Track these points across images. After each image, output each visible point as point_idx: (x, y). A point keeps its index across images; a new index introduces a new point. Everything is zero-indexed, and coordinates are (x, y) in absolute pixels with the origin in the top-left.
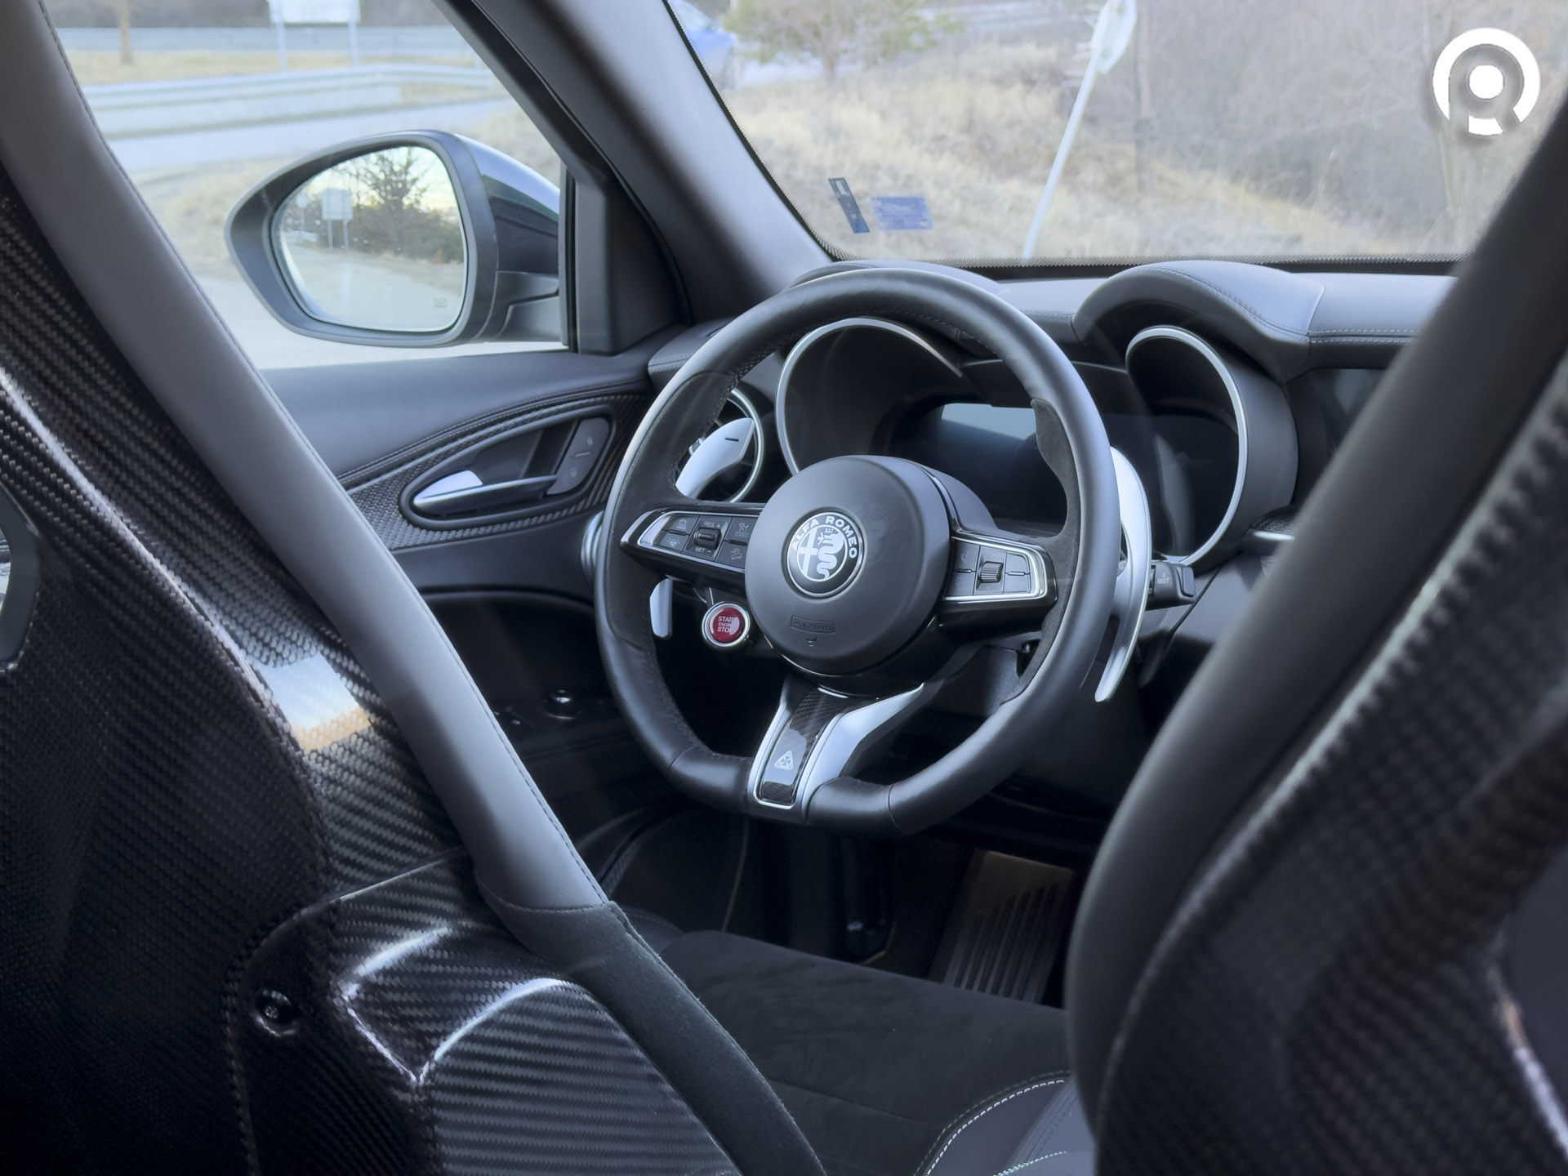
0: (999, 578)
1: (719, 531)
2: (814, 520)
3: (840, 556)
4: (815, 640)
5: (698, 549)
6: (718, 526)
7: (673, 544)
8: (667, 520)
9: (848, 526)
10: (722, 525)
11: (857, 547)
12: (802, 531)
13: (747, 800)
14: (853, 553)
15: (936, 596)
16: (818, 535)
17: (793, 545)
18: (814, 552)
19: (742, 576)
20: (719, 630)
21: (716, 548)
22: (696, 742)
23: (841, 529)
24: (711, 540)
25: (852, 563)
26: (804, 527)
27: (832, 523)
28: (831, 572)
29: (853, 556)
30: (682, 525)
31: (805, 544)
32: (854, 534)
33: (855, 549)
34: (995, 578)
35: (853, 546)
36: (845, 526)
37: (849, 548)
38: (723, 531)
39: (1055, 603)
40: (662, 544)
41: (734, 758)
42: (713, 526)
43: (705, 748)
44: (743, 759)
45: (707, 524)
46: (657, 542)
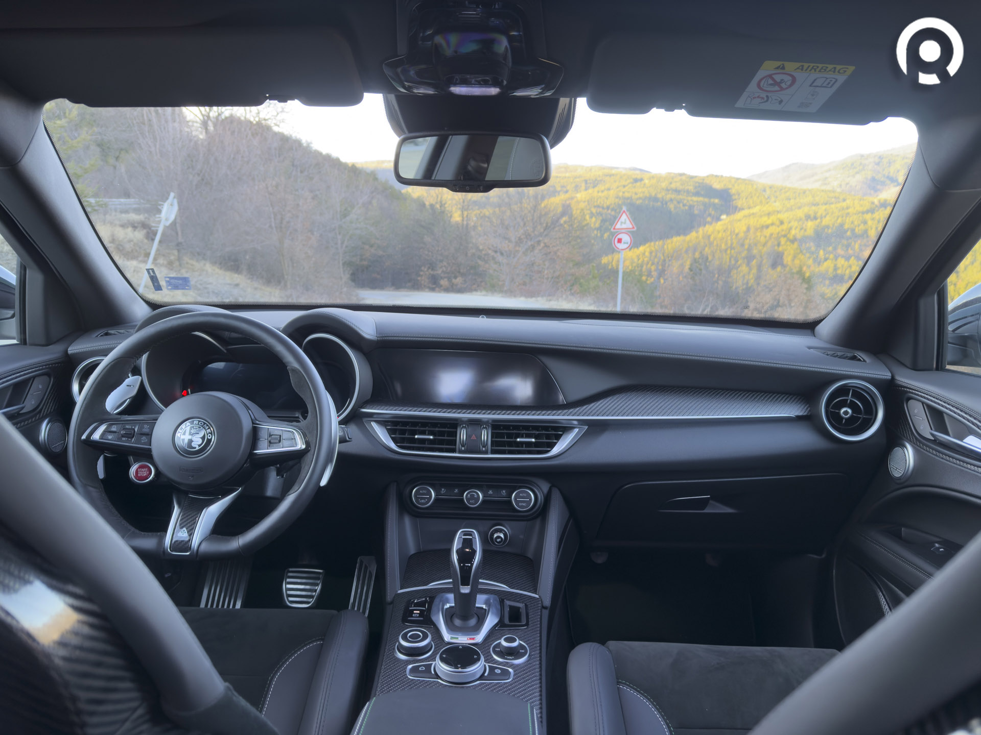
0: (280, 441)
1: (134, 429)
2: (188, 423)
3: (203, 438)
4: (193, 476)
5: (124, 439)
6: (133, 427)
7: (110, 437)
8: (105, 427)
9: (206, 425)
10: (135, 427)
11: (211, 433)
12: (182, 428)
13: (164, 552)
14: (209, 436)
15: (249, 451)
16: (191, 429)
17: (178, 435)
18: (190, 437)
19: (150, 450)
20: (139, 475)
21: (133, 437)
22: (133, 529)
23: (202, 426)
24: (131, 434)
25: (209, 441)
26: (183, 426)
27: (197, 423)
28: (199, 446)
29: (209, 438)
30: (114, 428)
31: (184, 434)
32: (209, 428)
33: (210, 435)
34: (278, 441)
35: (209, 433)
36: (204, 425)
37: (207, 434)
38: (136, 430)
39: (309, 450)
40: (104, 438)
41: (154, 534)
42: (130, 427)
43: (137, 531)
44: (159, 534)
45: (127, 427)
46: (102, 436)
